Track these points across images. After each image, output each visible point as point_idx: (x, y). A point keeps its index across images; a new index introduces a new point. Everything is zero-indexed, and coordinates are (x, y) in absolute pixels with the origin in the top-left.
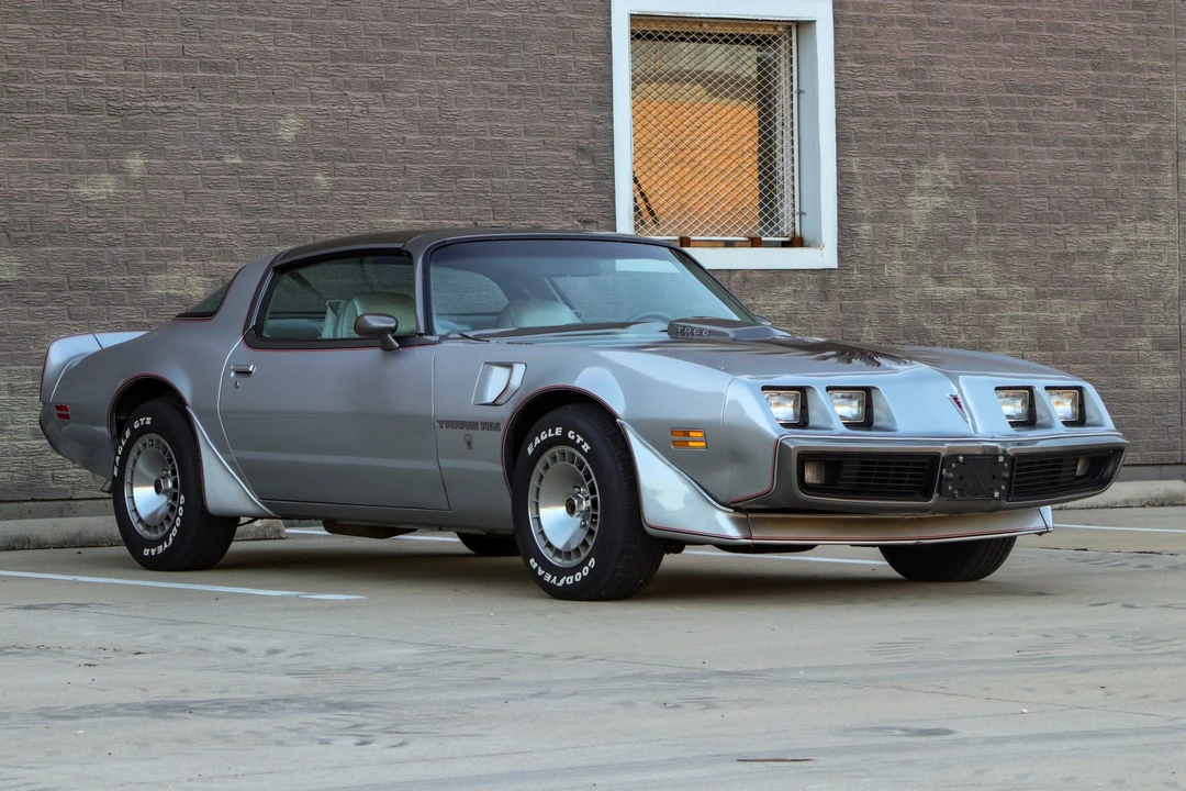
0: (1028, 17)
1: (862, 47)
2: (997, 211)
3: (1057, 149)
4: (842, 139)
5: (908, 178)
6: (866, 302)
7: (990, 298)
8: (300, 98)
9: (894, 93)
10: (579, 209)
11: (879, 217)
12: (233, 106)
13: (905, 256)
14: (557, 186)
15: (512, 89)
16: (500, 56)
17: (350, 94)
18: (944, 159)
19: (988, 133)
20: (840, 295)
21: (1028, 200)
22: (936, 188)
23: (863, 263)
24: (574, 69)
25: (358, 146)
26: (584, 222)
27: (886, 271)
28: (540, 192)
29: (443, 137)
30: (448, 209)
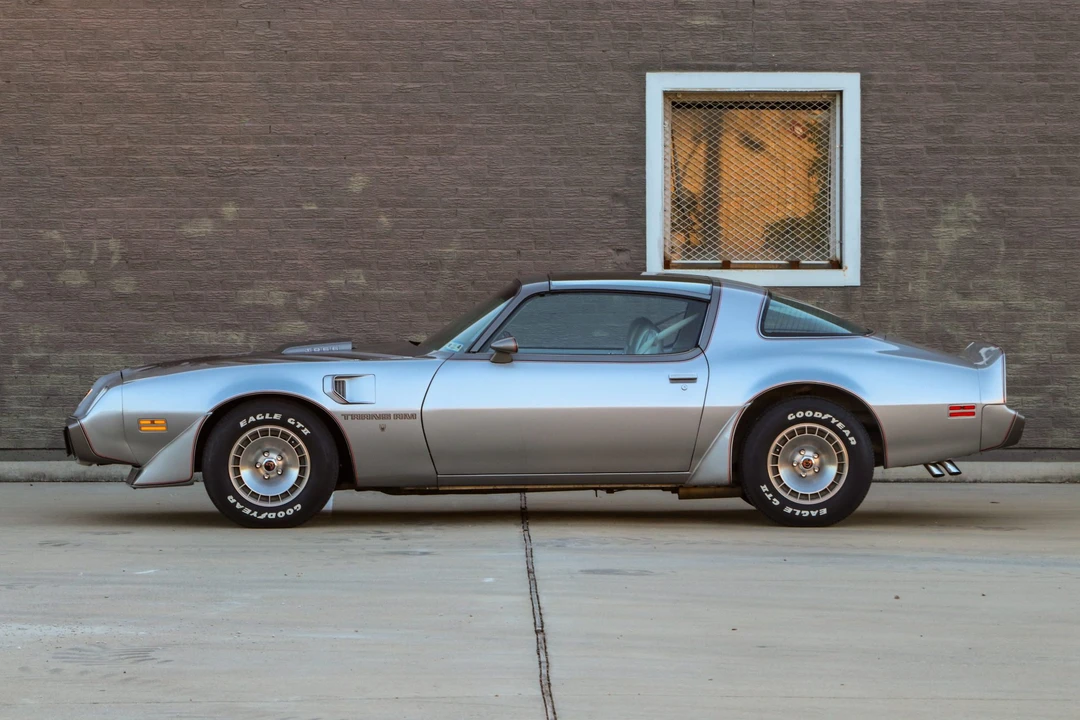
0: (1063, 80)
1: (890, 110)
2: (1026, 240)
4: (867, 183)
5: (934, 213)
6: (889, 313)
7: (1018, 310)
8: (367, 162)
9: (921, 146)
10: (614, 240)
11: (904, 245)
12: (311, 168)
13: (930, 276)
14: (593, 223)
15: (554, 151)
16: (544, 126)
17: (410, 157)
18: (971, 198)
19: (1018, 177)
20: (864, 307)
21: (1059, 230)
22: (962, 222)
23: (887, 281)
24: (611, 134)
25: (417, 196)
26: (618, 250)
27: (910, 288)
28: (578, 228)
29: (490, 188)
30: (494, 241)
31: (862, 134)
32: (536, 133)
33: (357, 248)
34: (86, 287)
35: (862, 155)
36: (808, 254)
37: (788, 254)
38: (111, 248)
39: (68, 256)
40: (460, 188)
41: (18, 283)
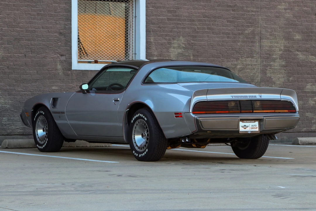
1: (155, 3)
2: (199, 54)
3: (220, 35)
4: (148, 31)
5: (170, 43)
9: (165, 18)
10: (60, 51)
11: (159, 55)
14: (52, 44)
15: (38, 14)
16: (34, 4)
18: (182, 38)
19: (197, 30)
21: (210, 51)
22: (179, 47)
24: (59, 9)
26: (62, 55)
28: (47, 46)
29: (14, 29)
30: (16, 50)
31: (146, 12)
32: (31, 7)
35: (146, 20)
40: (3, 28)
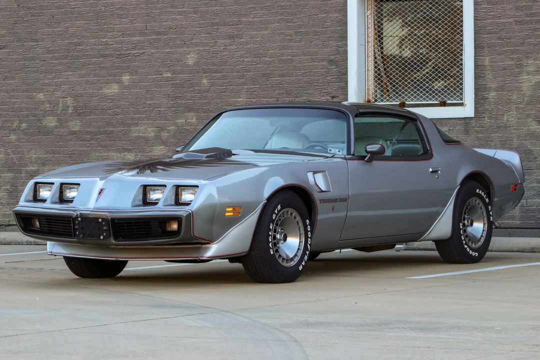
4: (478, 47)
5: (520, 66)
6: (493, 135)
8: (196, 45)
10: (330, 91)
11: (501, 88)
12: (167, 51)
13: (517, 109)
14: (318, 80)
15: (296, 33)
16: (291, 18)
17: (219, 41)
20: (477, 132)
22: (537, 71)
23: (491, 114)
24: (328, 21)
25: (222, 65)
26: (333, 97)
27: (505, 118)
28: (310, 83)
29: (262, 59)
30: (264, 93)
31: (474, 13)
32: (286, 23)
33: (191, 100)
34: (56, 127)
35: (474, 28)
36: (452, 97)
37: (439, 97)
38: (68, 103)
39: (48, 109)
40: (246, 60)
41: (24, 125)
